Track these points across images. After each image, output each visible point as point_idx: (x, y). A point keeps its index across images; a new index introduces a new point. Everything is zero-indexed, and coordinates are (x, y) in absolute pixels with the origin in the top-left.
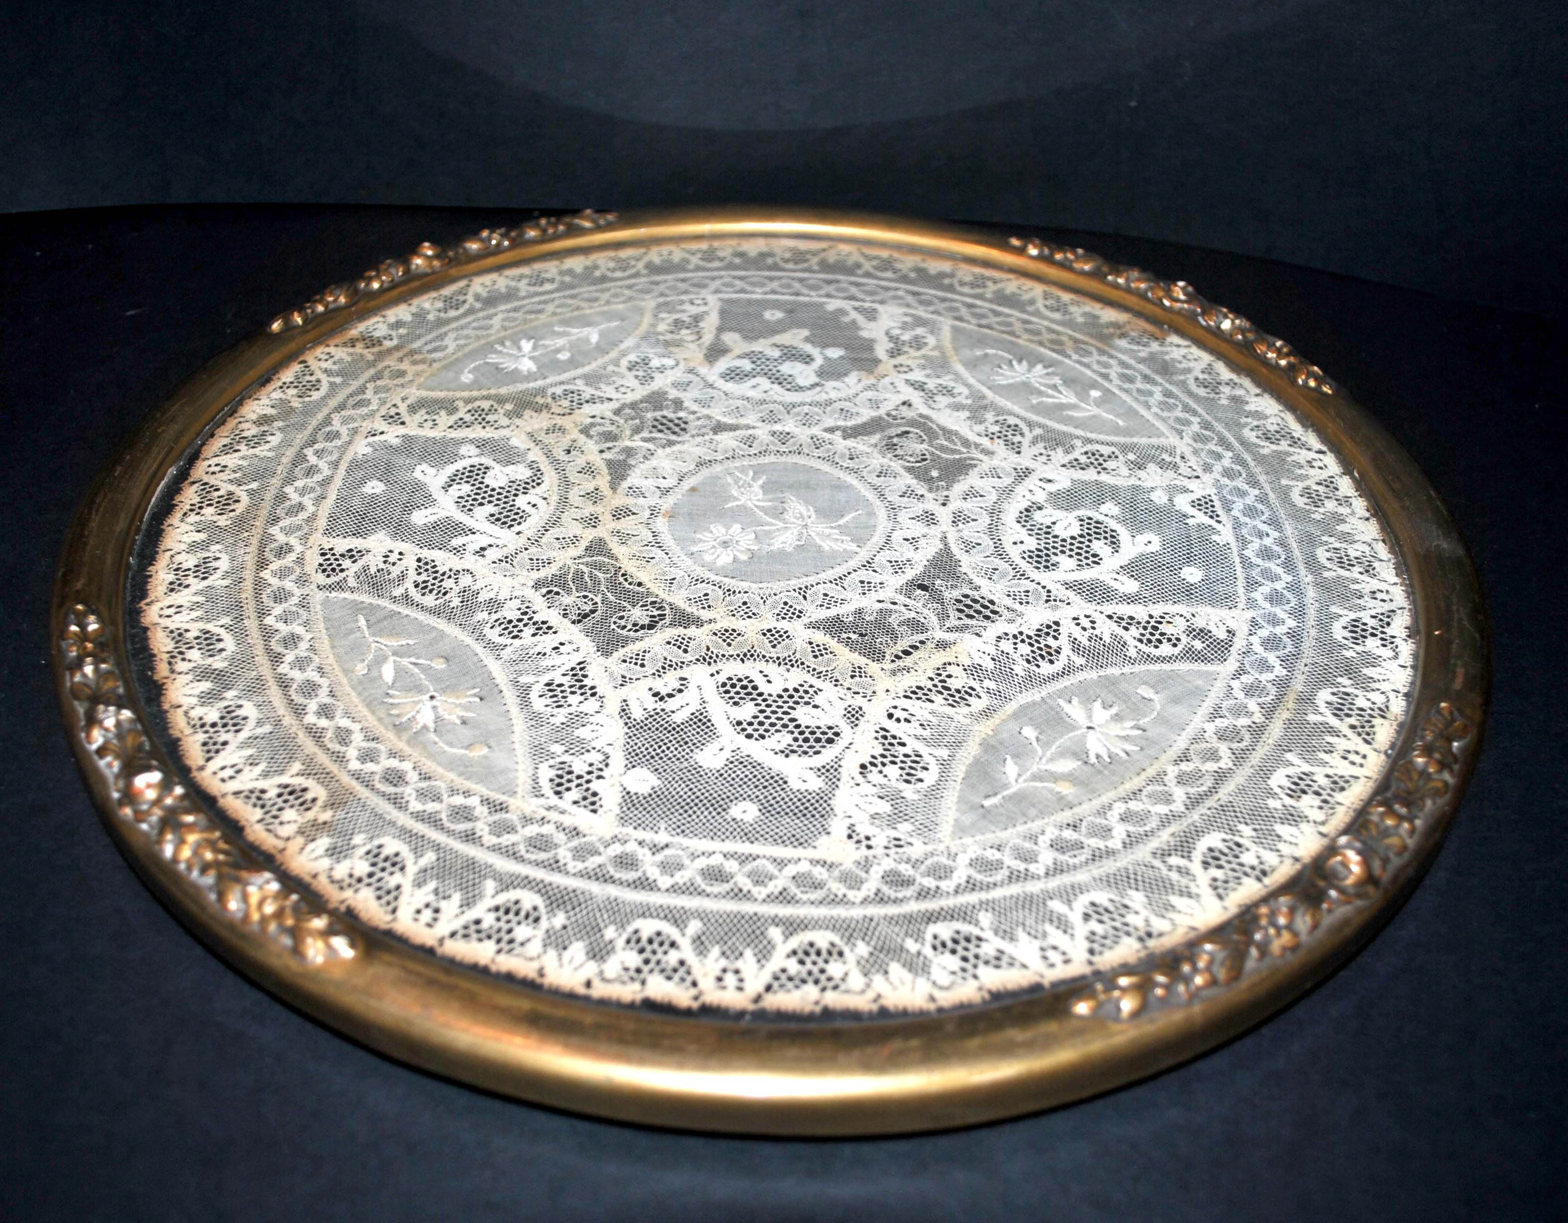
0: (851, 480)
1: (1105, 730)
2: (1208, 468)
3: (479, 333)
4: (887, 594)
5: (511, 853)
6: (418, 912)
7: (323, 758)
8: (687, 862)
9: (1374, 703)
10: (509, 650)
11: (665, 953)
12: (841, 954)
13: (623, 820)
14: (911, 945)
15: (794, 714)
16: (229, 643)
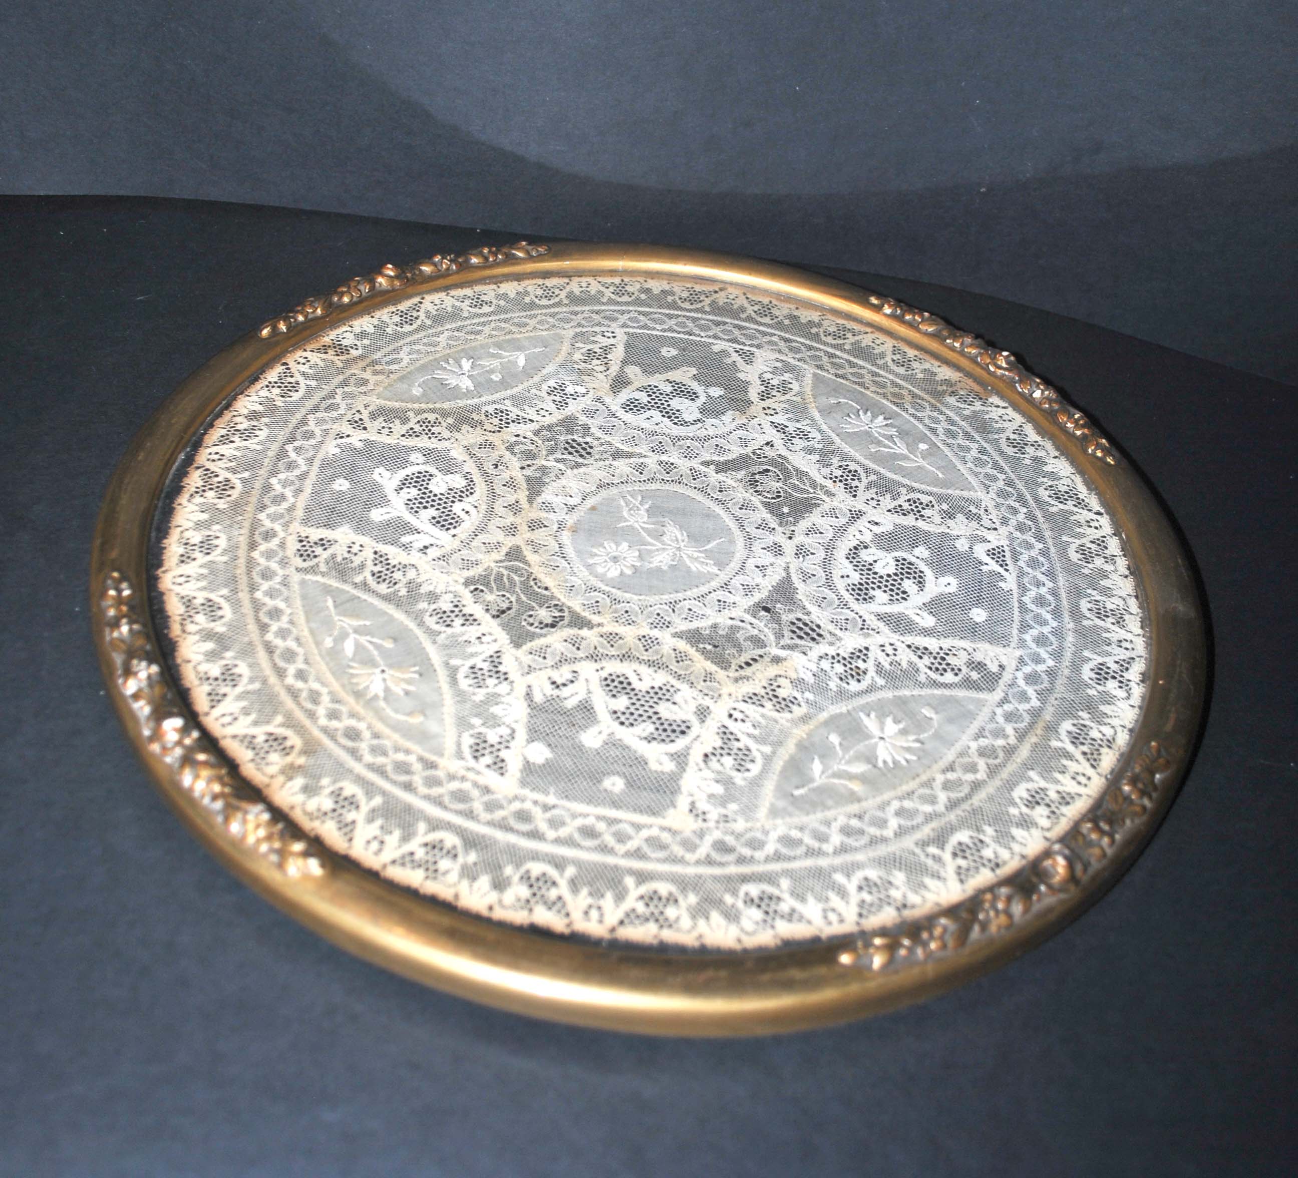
0: (719, 510)
1: (894, 742)
2: (1005, 521)
4: (737, 613)
5: (438, 802)
6: (368, 842)
7: (299, 715)
8: (568, 820)
9: (1104, 735)
10: (443, 636)
11: (548, 889)
12: (676, 901)
13: (523, 783)
14: (729, 899)
15: (658, 708)
16: (227, 611)
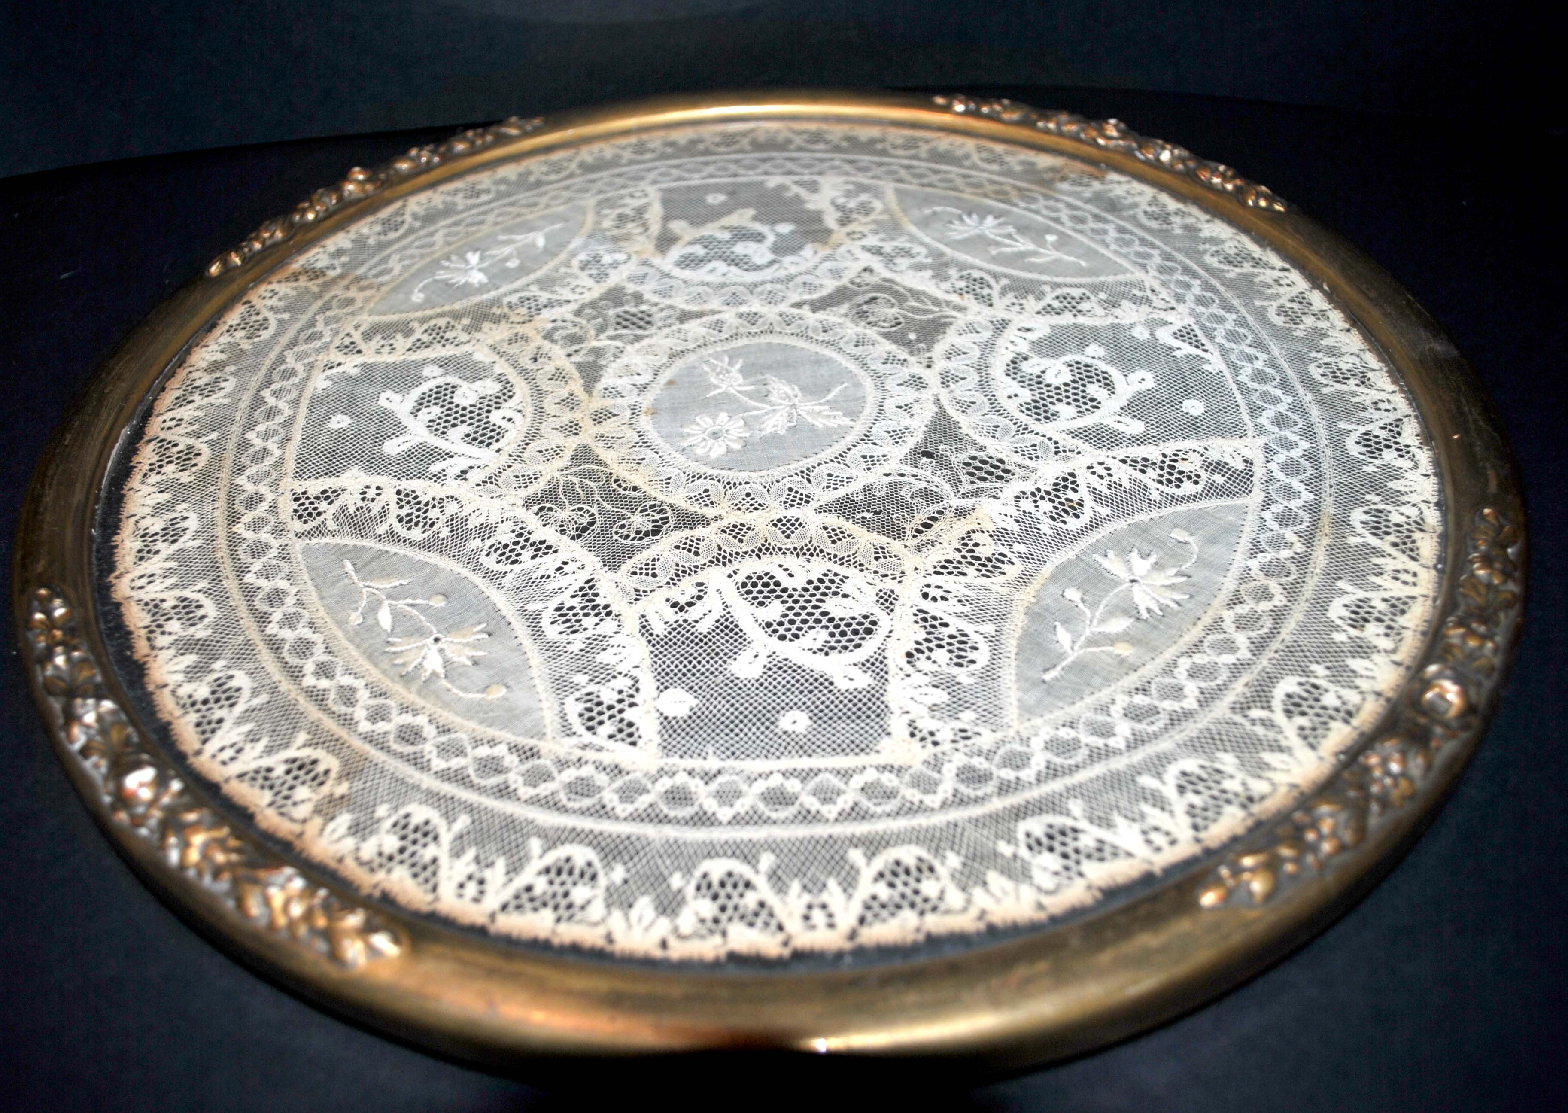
1: (1150, 582)
2: (1180, 299)
3: (424, 251)
4: (892, 466)
5: (551, 804)
6: (461, 886)
7: (330, 724)
8: (744, 787)
9: (1408, 517)
10: (510, 576)
11: (742, 896)
12: (931, 869)
13: (666, 749)
14: (1004, 848)
15: (825, 607)
16: (210, 609)
